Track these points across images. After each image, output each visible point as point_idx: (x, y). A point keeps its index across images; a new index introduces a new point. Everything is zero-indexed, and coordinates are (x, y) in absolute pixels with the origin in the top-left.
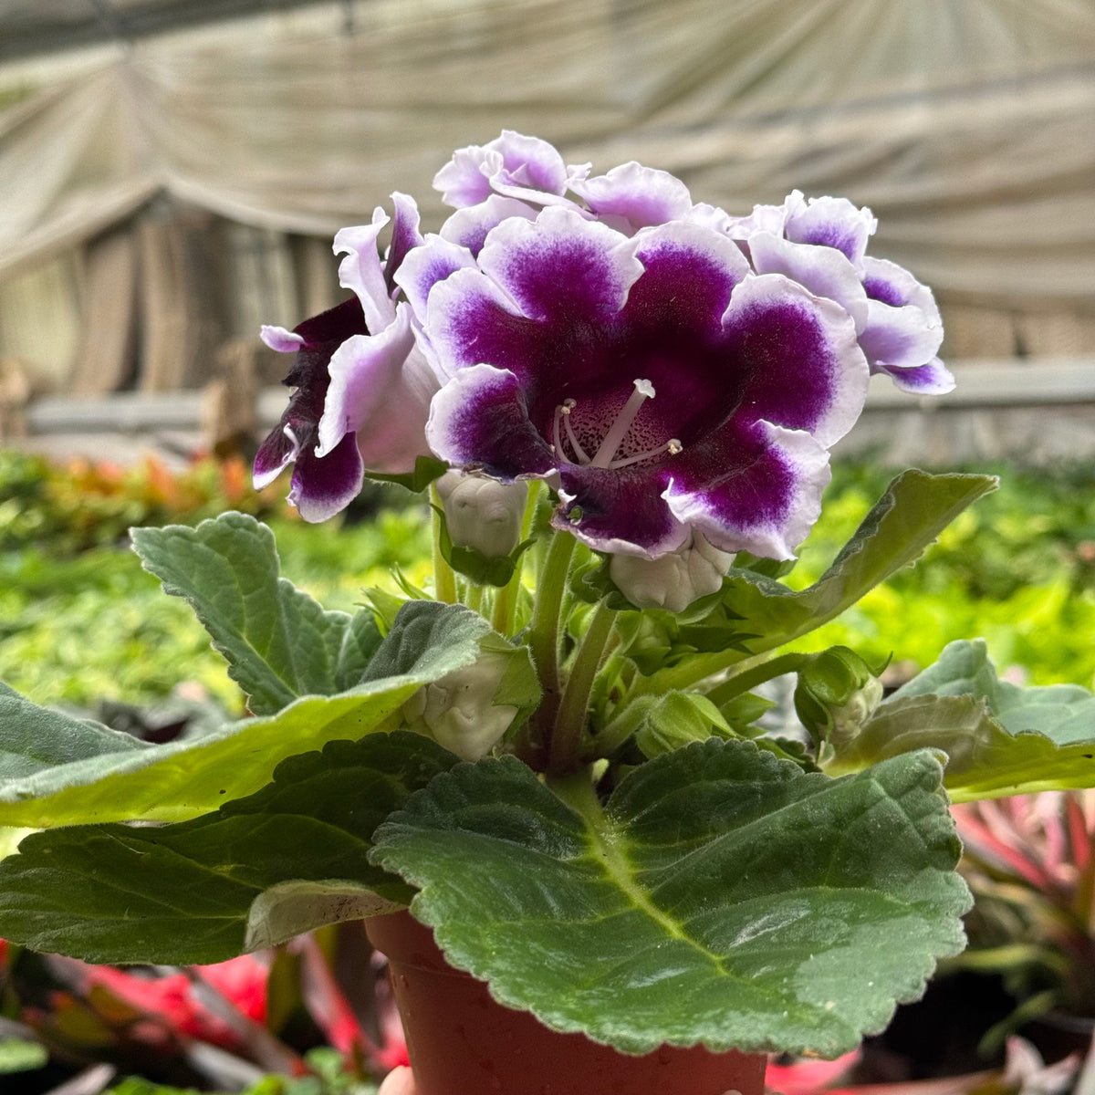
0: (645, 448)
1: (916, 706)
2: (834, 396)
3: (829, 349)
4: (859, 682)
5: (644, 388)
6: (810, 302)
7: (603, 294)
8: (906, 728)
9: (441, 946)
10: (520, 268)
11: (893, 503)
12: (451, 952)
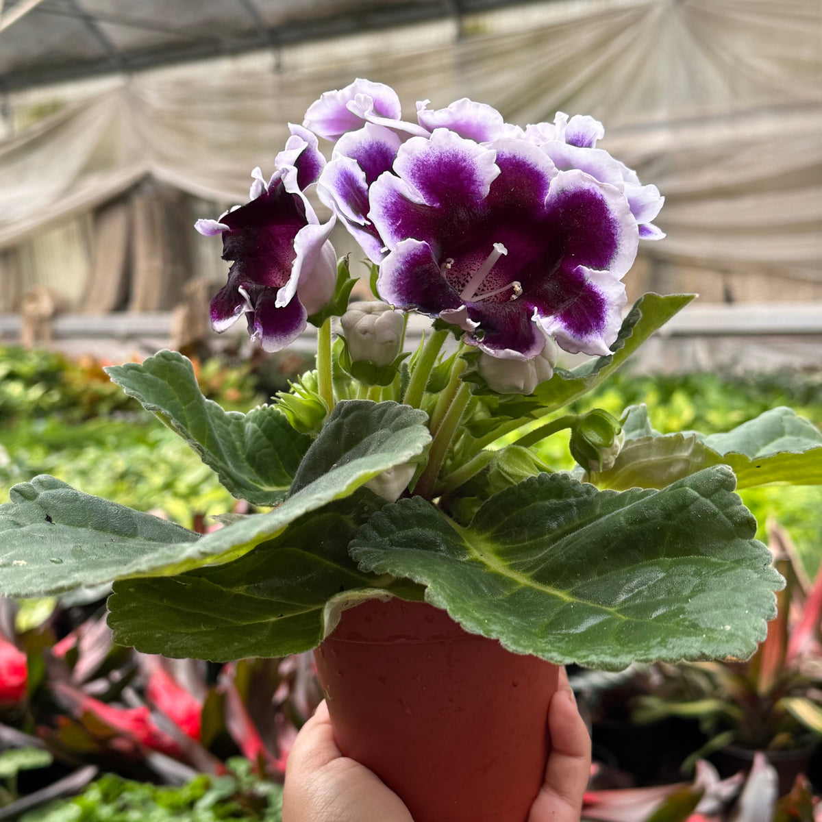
0: (490, 288)
1: (639, 444)
2: (618, 246)
3: (613, 216)
4: (617, 431)
5: (500, 249)
6: (598, 187)
7: (473, 187)
8: (634, 458)
9: (457, 621)
10: (419, 171)
11: (641, 315)
12: (464, 623)
